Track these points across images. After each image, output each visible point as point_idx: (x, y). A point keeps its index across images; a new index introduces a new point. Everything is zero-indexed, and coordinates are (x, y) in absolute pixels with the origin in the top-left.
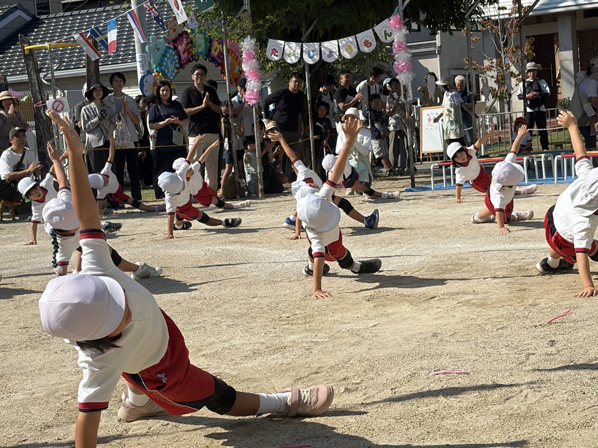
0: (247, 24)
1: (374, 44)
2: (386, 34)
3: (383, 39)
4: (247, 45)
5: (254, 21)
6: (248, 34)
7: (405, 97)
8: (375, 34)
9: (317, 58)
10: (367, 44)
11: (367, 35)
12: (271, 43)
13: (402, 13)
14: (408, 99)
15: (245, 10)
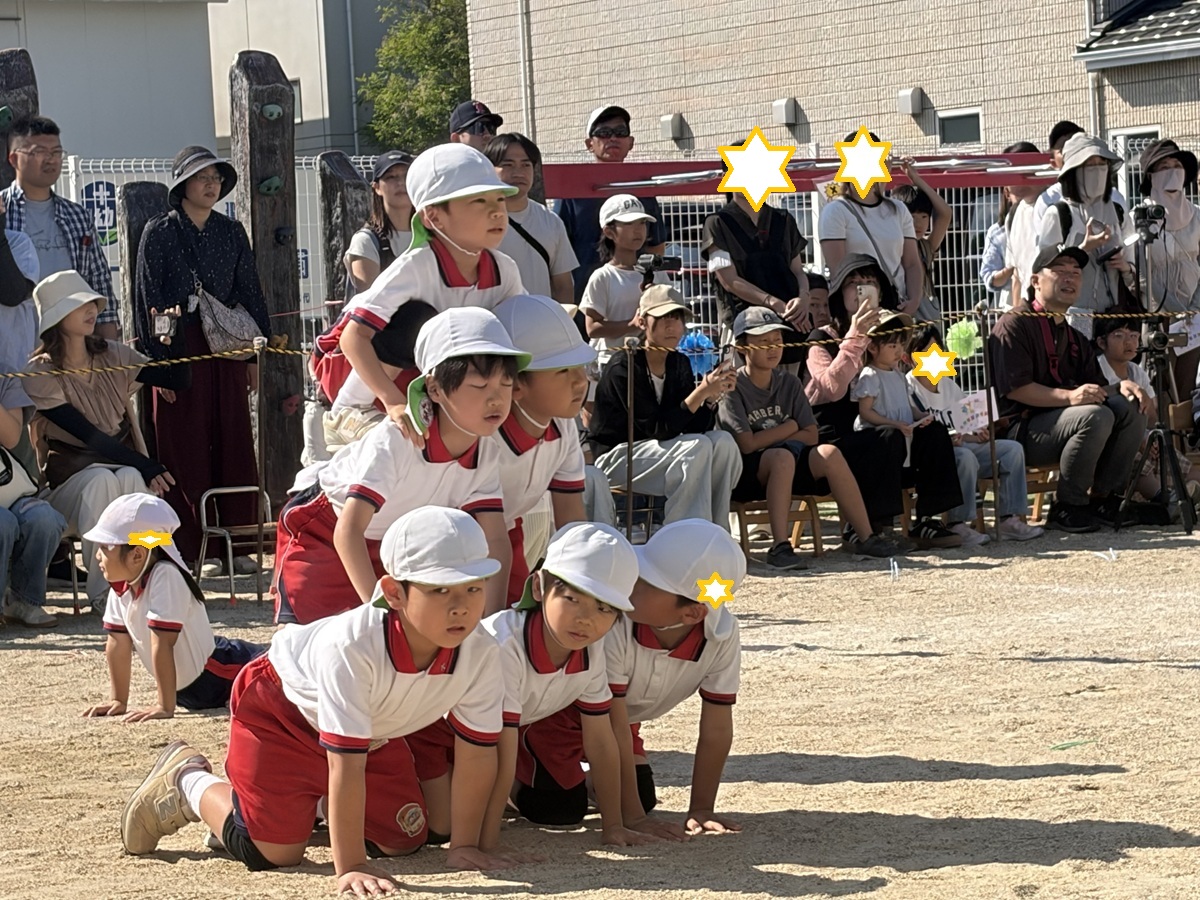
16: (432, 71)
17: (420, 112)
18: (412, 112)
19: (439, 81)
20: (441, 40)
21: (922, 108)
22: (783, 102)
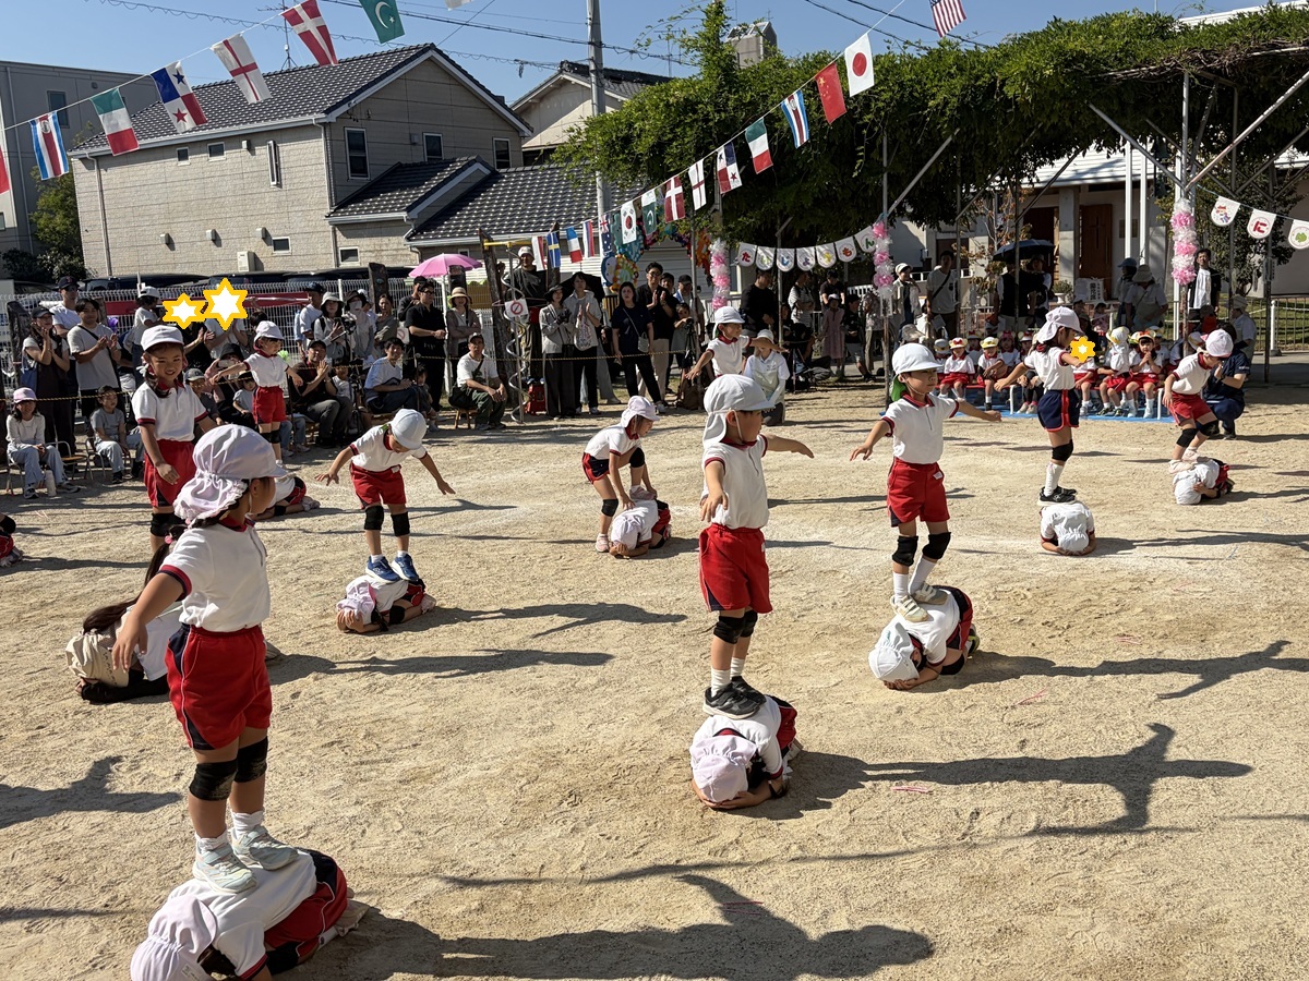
0: (719, 226)
1: (854, 255)
2: (868, 243)
3: (864, 248)
4: (716, 247)
5: (725, 222)
6: (716, 237)
7: (885, 313)
8: (856, 243)
9: (791, 264)
10: (846, 252)
11: (847, 242)
12: (743, 247)
13: (886, 221)
14: (888, 315)
15: (715, 210)
16: (62, 212)
17: (57, 229)
18: (54, 228)
19: (65, 216)
20: (63, 200)
21: (266, 236)
22: (210, 231)
